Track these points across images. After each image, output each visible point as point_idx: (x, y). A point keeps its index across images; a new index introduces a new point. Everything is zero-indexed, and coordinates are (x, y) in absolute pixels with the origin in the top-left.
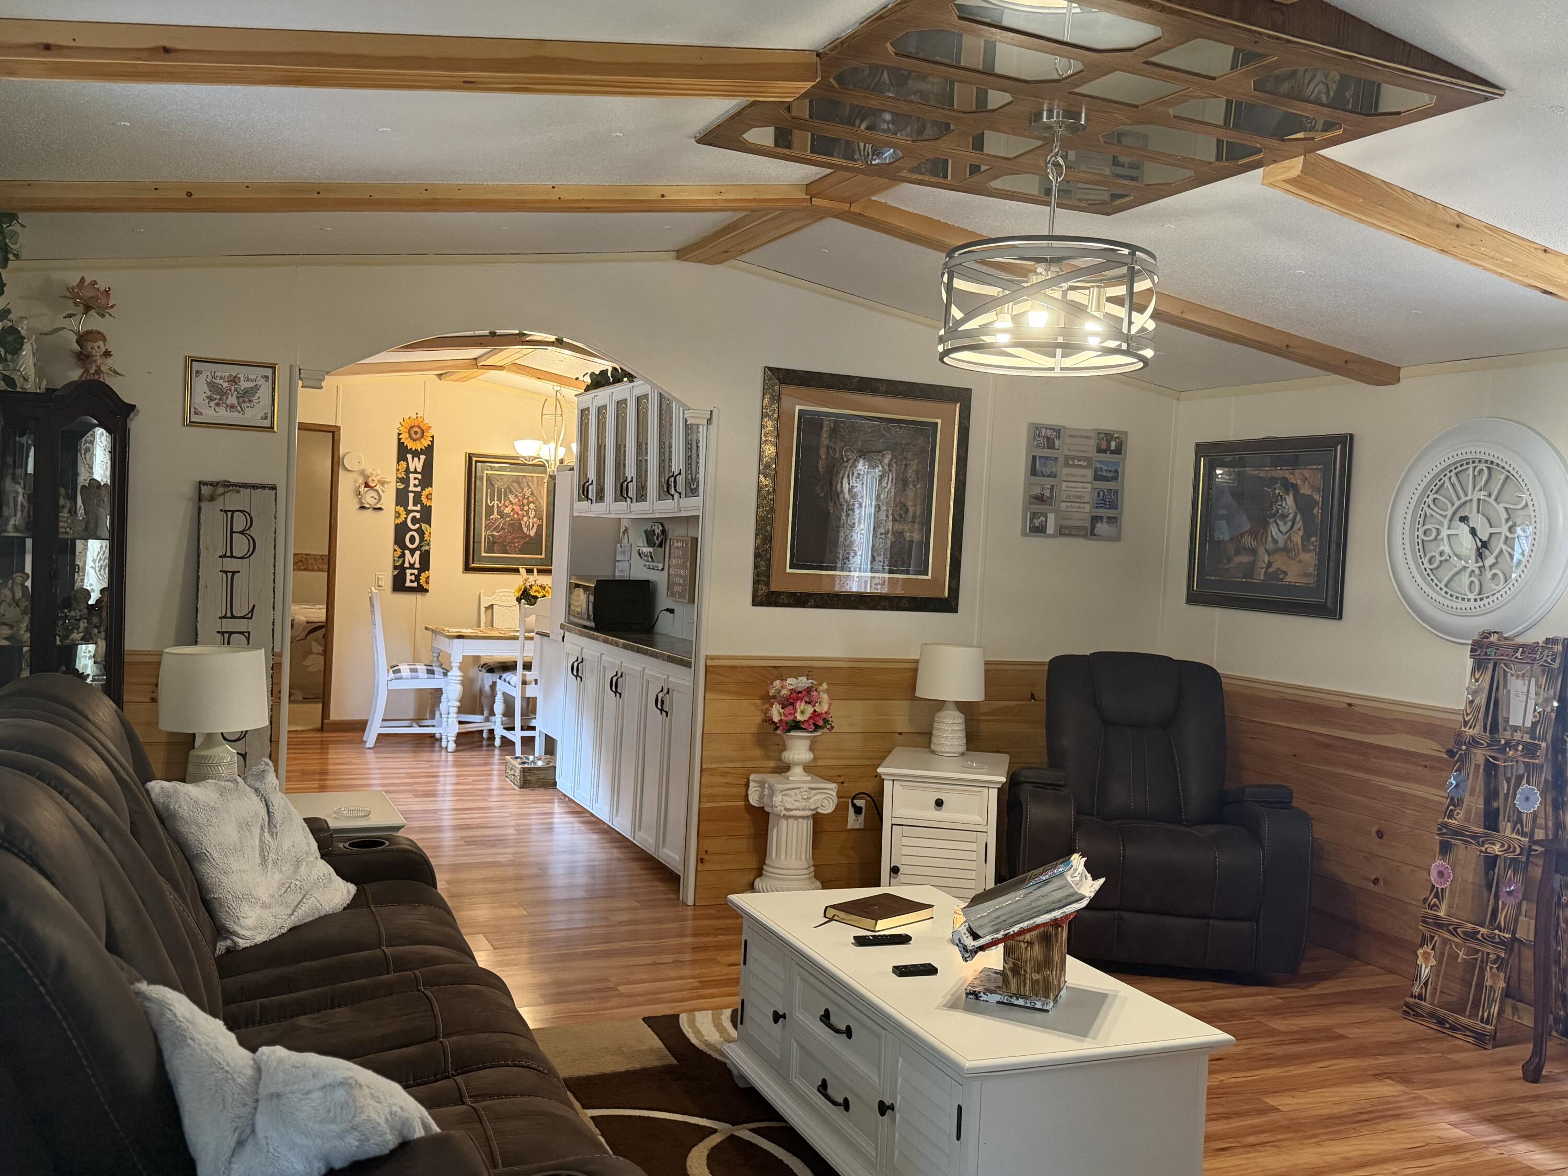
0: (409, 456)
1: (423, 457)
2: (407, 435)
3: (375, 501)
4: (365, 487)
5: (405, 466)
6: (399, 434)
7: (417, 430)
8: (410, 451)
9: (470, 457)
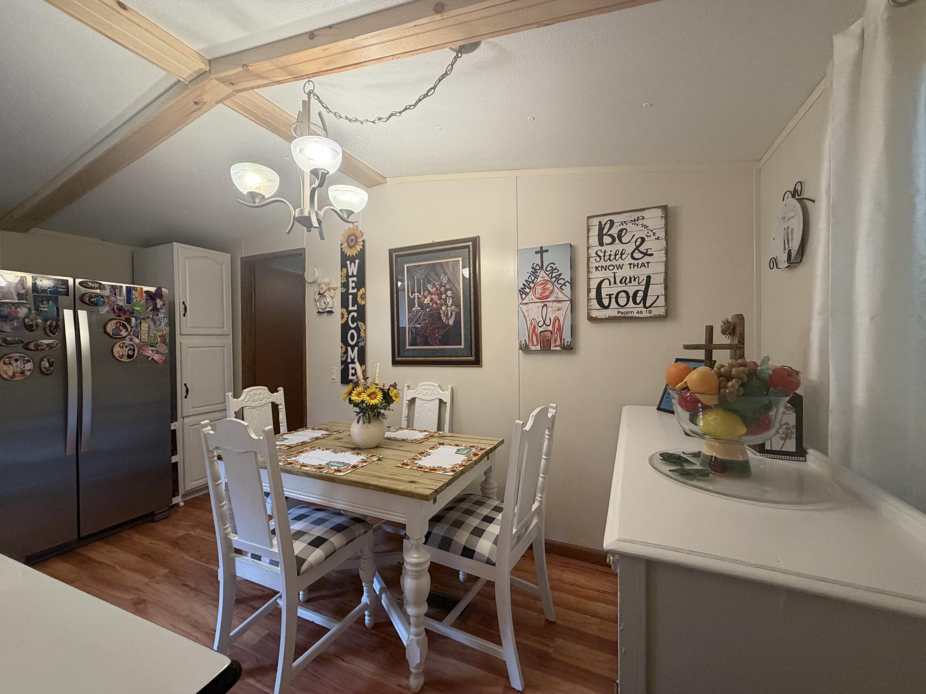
1: (357, 261)
2: (347, 245)
5: (346, 272)
6: (342, 245)
7: (353, 237)
8: (349, 258)
9: (391, 253)
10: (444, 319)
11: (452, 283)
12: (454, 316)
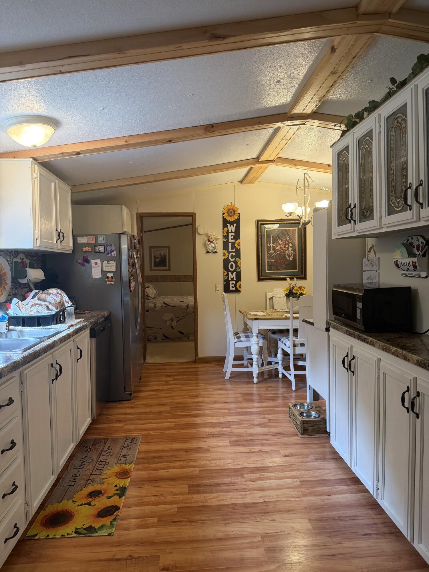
0: (228, 225)
1: (235, 225)
2: (227, 214)
3: (213, 249)
4: (208, 242)
5: (227, 230)
6: (223, 214)
7: (231, 211)
8: (229, 222)
9: (258, 222)
10: (287, 257)
11: (292, 240)
12: (292, 256)
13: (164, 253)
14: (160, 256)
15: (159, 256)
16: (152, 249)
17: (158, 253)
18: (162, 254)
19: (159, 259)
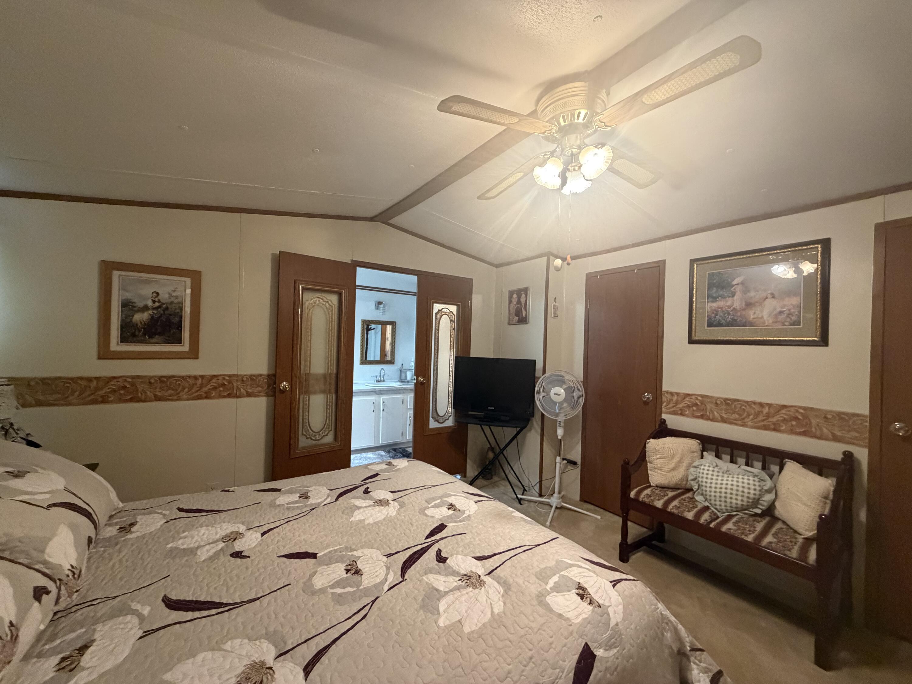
13: (174, 294)
14: (154, 302)
15: (150, 303)
16: (116, 274)
17: (147, 291)
18: (164, 297)
19: (150, 312)
